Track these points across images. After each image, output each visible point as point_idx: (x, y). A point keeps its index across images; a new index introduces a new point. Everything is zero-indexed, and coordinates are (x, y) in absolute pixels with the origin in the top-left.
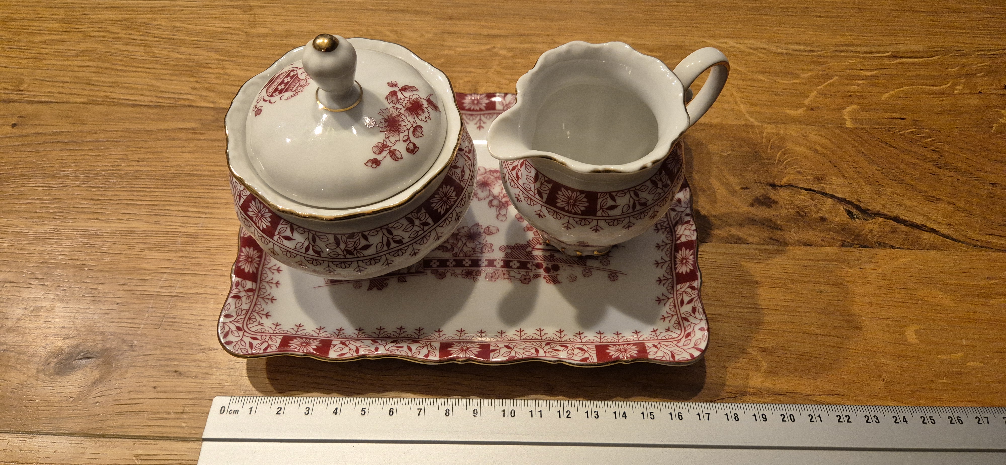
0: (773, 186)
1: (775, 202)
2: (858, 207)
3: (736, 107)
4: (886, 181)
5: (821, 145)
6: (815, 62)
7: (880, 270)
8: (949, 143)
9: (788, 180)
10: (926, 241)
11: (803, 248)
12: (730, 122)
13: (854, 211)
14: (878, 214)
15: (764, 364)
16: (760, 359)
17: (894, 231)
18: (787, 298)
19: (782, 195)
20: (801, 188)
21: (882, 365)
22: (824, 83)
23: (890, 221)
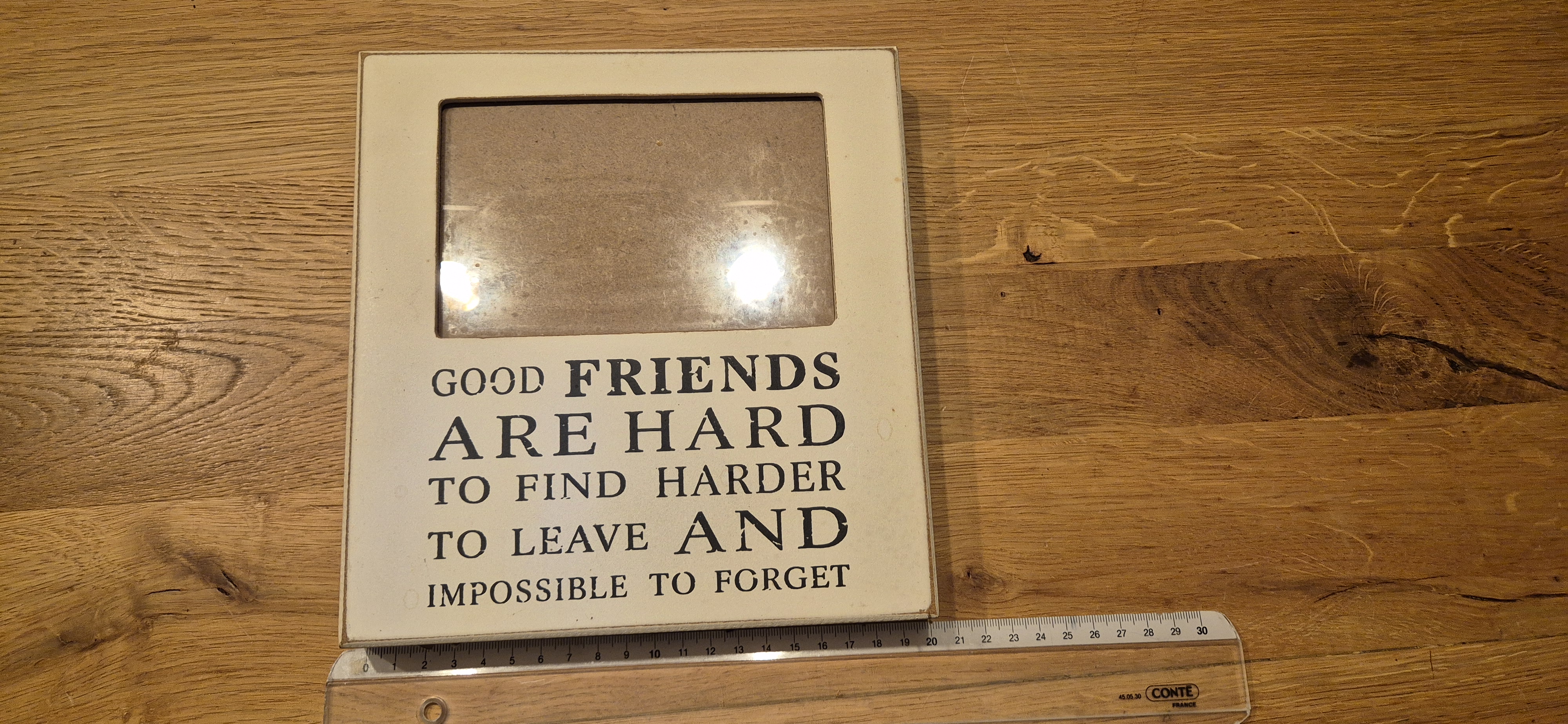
0: (1373, 337)
1: (1375, 359)
2: (1461, 356)
3: (1325, 229)
4: (1491, 318)
5: (1422, 276)
6: (1412, 153)
7: (1482, 432)
8: (1556, 259)
9: (1388, 328)
10: (1529, 391)
11: (1405, 413)
12: (1321, 253)
13: (1458, 361)
14: (1483, 363)
15: (1371, 552)
16: (1367, 546)
17: (1498, 382)
18: (1390, 475)
19: (1382, 348)
20: (1402, 337)
21: (1483, 540)
22: (1424, 183)
23: (1493, 370)
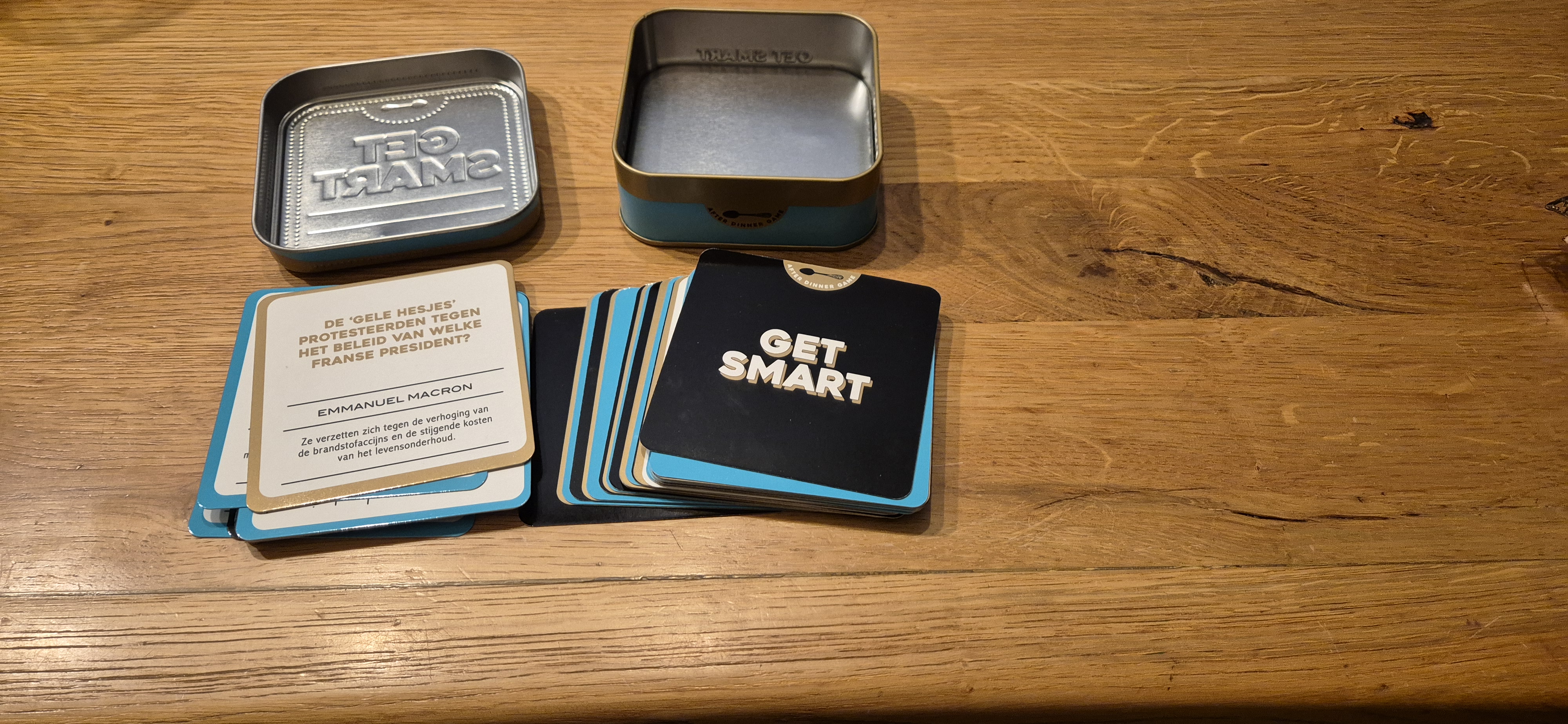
0: (1108, 251)
1: (1111, 270)
2: (1215, 271)
3: (1054, 159)
4: (1249, 239)
5: (1165, 201)
6: (1152, 103)
7: (1246, 343)
8: (1324, 191)
9: (1126, 244)
10: (1302, 306)
11: (1149, 321)
12: (1049, 179)
13: (1211, 276)
14: (1241, 278)
15: (1109, 458)
16: (1103, 452)
17: (1261, 296)
18: (1132, 381)
19: (1120, 261)
20: (1143, 252)
21: (1255, 451)
22: (1166, 126)
23: (1256, 284)
